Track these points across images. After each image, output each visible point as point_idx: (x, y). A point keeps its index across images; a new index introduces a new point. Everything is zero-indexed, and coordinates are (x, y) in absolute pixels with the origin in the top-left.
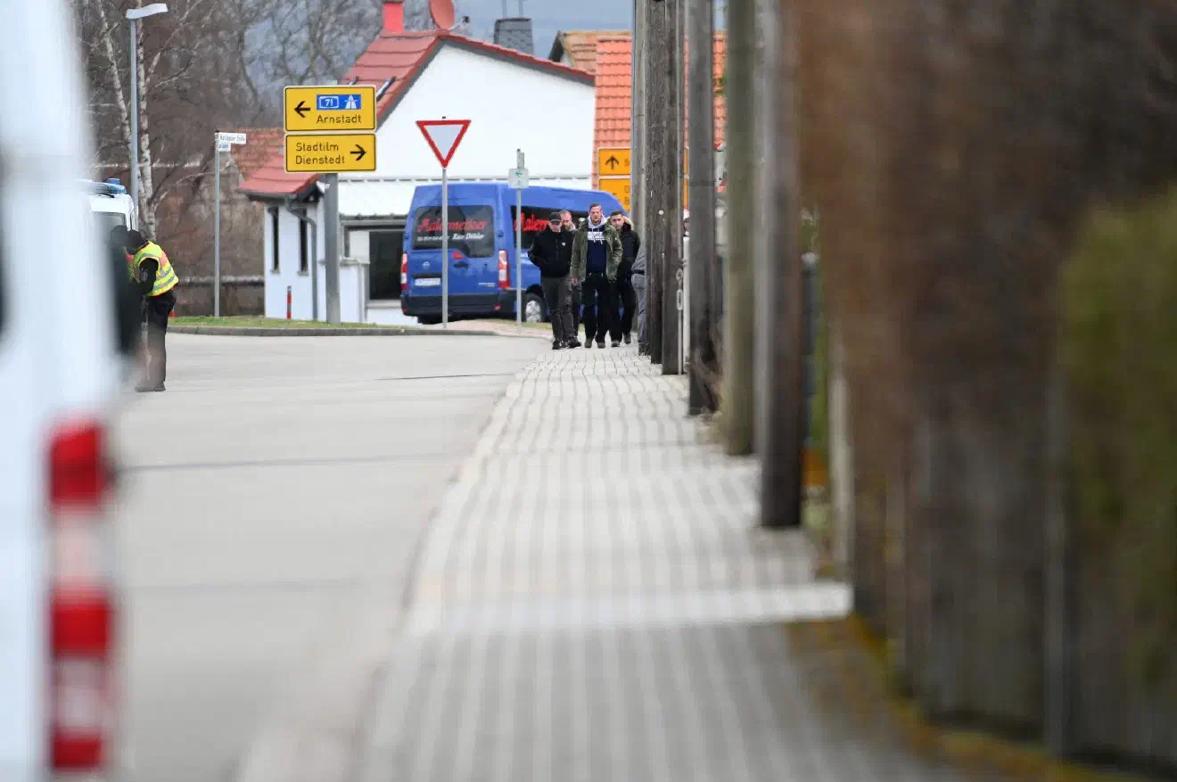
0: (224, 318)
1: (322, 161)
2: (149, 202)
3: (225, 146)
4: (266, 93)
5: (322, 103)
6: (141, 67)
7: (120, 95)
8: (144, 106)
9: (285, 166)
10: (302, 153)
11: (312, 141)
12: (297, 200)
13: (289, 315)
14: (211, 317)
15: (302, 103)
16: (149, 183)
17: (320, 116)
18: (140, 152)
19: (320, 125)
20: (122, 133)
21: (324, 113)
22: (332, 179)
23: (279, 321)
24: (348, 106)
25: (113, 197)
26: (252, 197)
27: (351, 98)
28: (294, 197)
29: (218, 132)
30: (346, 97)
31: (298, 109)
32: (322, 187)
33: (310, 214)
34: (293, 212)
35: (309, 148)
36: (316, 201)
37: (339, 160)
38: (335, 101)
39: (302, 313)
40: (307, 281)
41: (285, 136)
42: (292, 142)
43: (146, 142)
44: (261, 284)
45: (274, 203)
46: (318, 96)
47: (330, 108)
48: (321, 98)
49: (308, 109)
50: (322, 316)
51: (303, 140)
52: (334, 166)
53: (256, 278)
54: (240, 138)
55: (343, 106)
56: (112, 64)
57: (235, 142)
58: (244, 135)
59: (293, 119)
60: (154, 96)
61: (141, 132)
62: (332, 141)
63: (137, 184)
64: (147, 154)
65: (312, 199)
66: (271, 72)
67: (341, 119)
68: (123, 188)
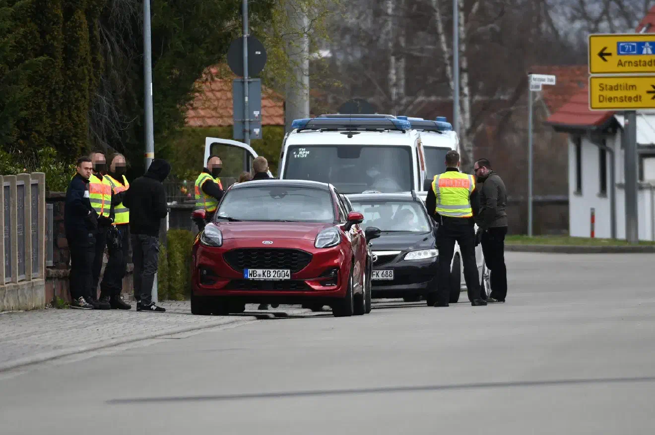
0: (537, 238)
1: (622, 100)
2: (469, 132)
3: (537, 87)
4: (566, 34)
5: (622, 49)
6: (462, 14)
7: (443, 38)
8: (463, 48)
9: (589, 102)
10: (605, 93)
11: (613, 82)
12: (597, 131)
13: (592, 233)
14: (525, 236)
15: (605, 48)
16: (467, 115)
17: (620, 61)
18: (461, 89)
19: (621, 68)
20: (444, 72)
21: (625, 58)
22: (631, 115)
23: (585, 240)
24: (644, 52)
25: (441, 133)
26: (559, 128)
27: (647, 44)
28: (594, 128)
29: (531, 73)
30: (643, 43)
31: (602, 55)
32: (621, 120)
33: (609, 144)
34: (594, 141)
35: (611, 88)
36: (614, 132)
37: (638, 98)
38: (633, 47)
39: (603, 232)
40: (606, 203)
41: (589, 78)
42: (596, 83)
43: (465, 79)
44: (566, 203)
45: (578, 134)
46: (618, 43)
47: (628, 53)
48: (621, 44)
49: (609, 54)
50: (621, 234)
51: (605, 81)
52: (633, 104)
53: (560, 197)
54: (550, 79)
55: (640, 52)
56: (435, 11)
57: (547, 83)
58: (553, 77)
59: (596, 63)
60: (471, 39)
61: (462, 71)
62: (631, 82)
63: (458, 118)
64: (466, 90)
65: (610, 130)
66: (569, 15)
67: (638, 63)
68: (448, 124)
